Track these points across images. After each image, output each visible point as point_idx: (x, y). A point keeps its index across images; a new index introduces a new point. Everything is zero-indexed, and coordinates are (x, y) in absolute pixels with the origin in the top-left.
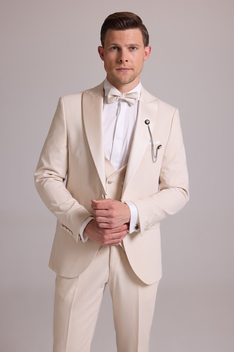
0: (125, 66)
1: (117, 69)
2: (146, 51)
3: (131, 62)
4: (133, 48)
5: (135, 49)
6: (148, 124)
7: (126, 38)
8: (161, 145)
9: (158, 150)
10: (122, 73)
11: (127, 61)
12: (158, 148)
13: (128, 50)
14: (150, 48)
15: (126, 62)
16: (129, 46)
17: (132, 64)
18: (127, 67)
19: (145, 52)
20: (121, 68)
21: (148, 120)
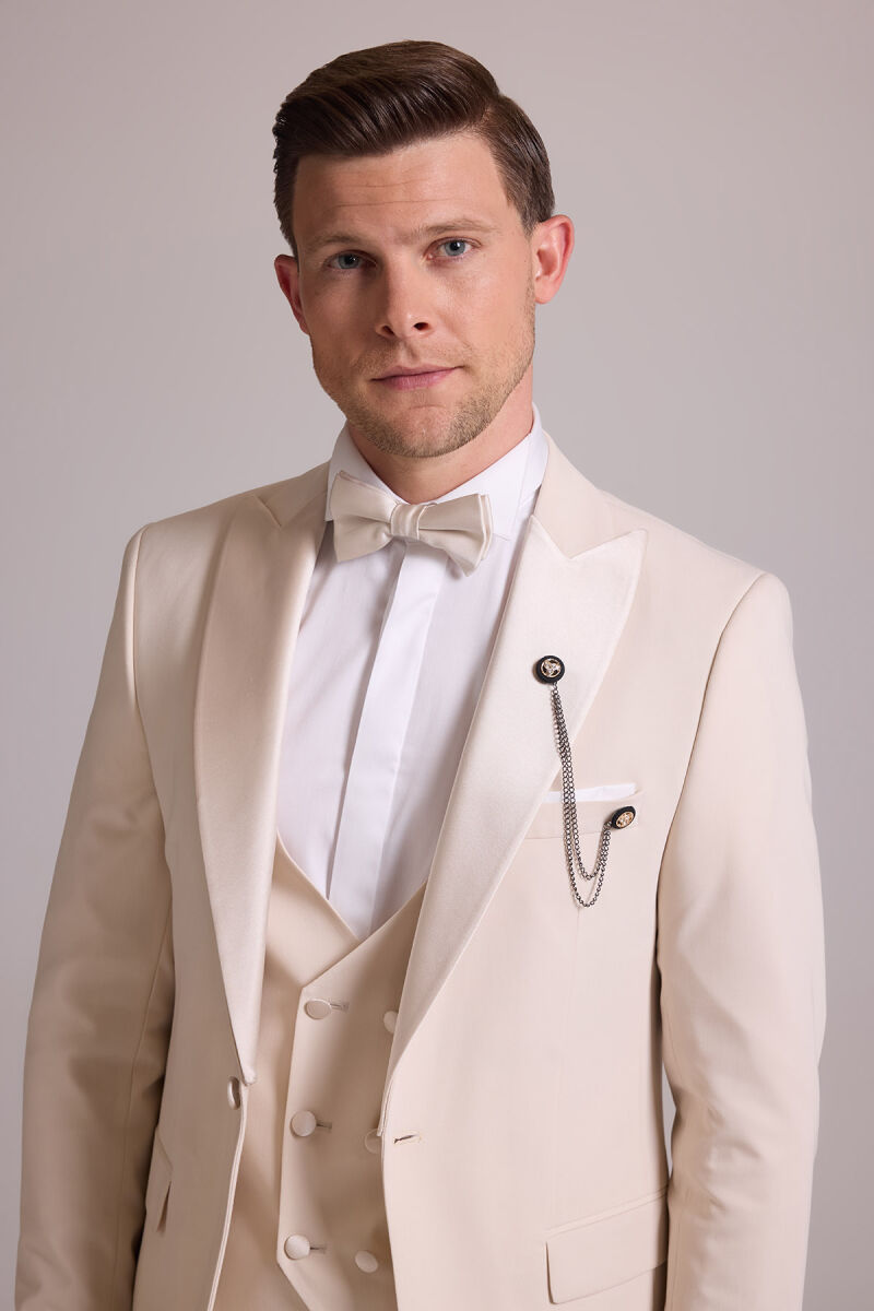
0: (413, 354)
1: (374, 380)
2: (544, 246)
3: (452, 326)
4: (454, 246)
5: (468, 247)
6: (552, 681)
7: (399, 195)
8: (631, 809)
9: (614, 834)
10: (404, 398)
11: (421, 326)
12: (613, 821)
13: (422, 261)
14: (566, 228)
15: (421, 333)
16: (426, 240)
17: (455, 340)
18: (427, 361)
19: (540, 254)
20: (399, 372)
21: (555, 660)
